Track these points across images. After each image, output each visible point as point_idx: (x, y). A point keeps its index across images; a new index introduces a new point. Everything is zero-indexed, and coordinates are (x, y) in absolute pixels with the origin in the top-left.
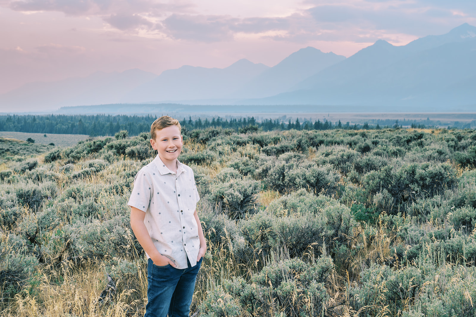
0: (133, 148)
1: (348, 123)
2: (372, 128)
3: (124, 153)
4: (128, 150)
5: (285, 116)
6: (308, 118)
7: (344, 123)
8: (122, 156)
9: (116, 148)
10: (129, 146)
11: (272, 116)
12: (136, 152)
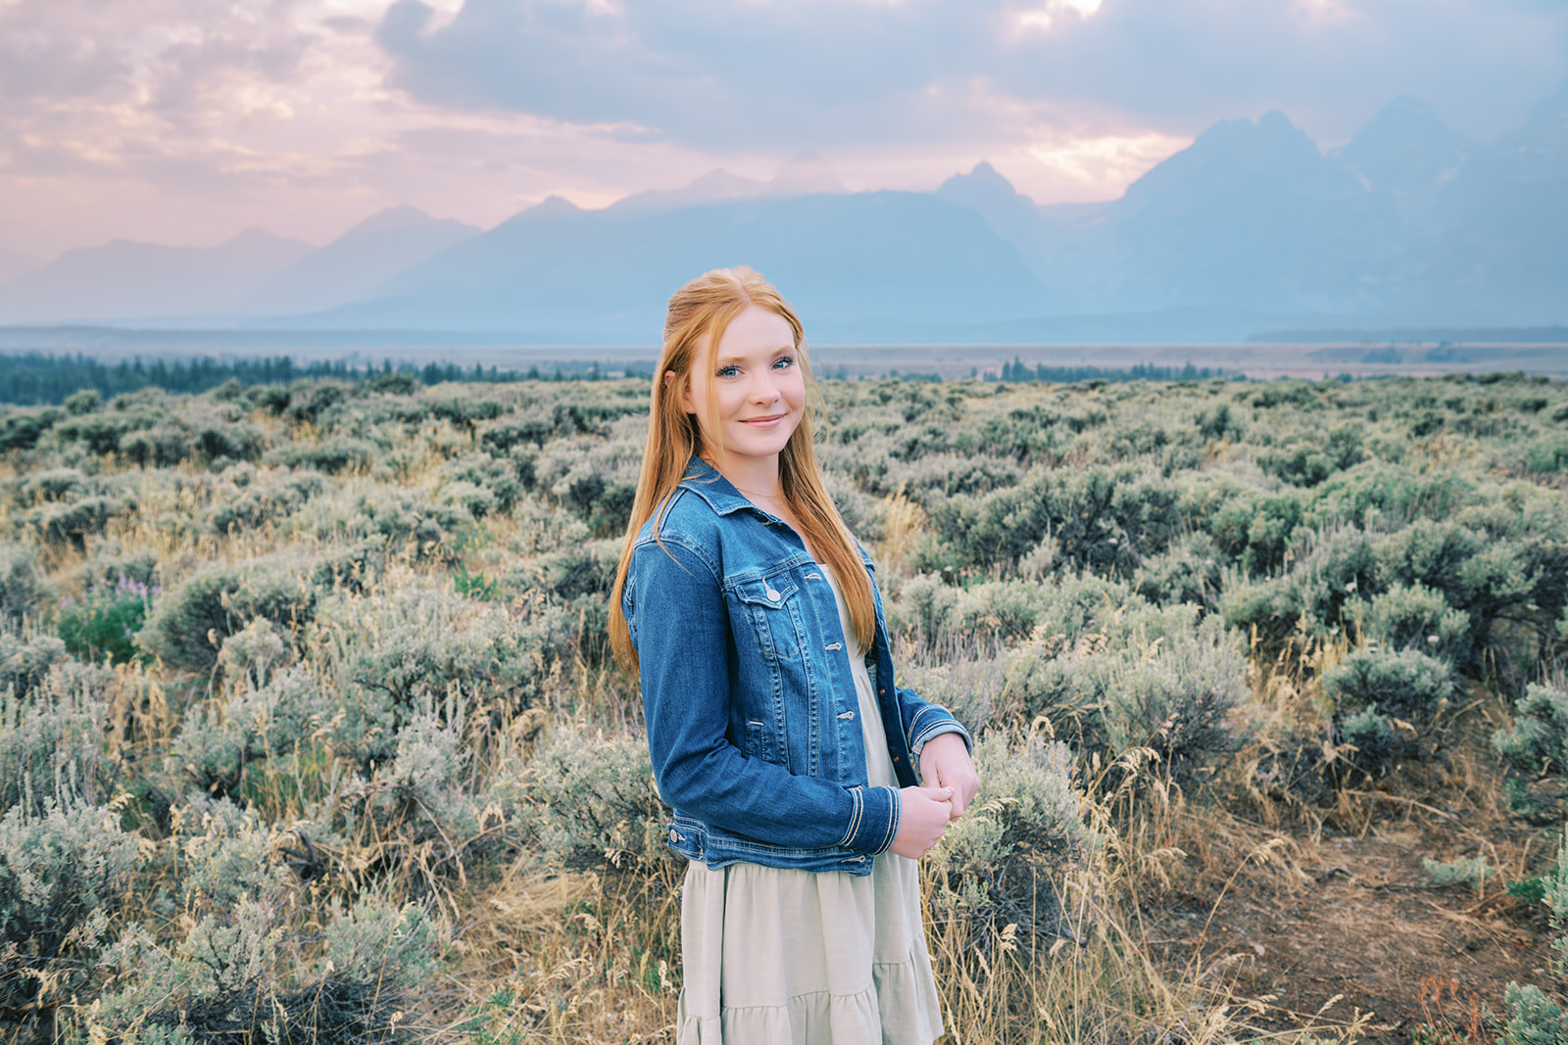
0: (141, 435)
1: (494, 369)
2: (546, 379)
3: (116, 449)
4: (127, 441)
5: (356, 355)
6: (408, 358)
7: (486, 368)
8: (111, 456)
9: (88, 435)
10: (124, 430)
11: (331, 354)
12: (151, 446)
